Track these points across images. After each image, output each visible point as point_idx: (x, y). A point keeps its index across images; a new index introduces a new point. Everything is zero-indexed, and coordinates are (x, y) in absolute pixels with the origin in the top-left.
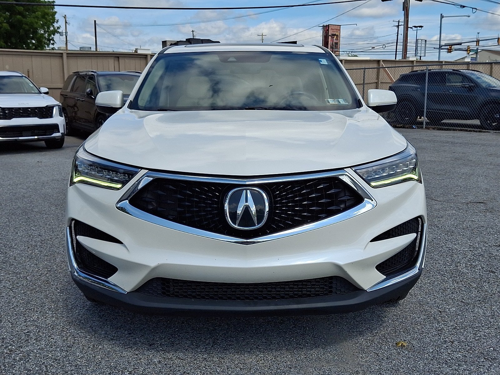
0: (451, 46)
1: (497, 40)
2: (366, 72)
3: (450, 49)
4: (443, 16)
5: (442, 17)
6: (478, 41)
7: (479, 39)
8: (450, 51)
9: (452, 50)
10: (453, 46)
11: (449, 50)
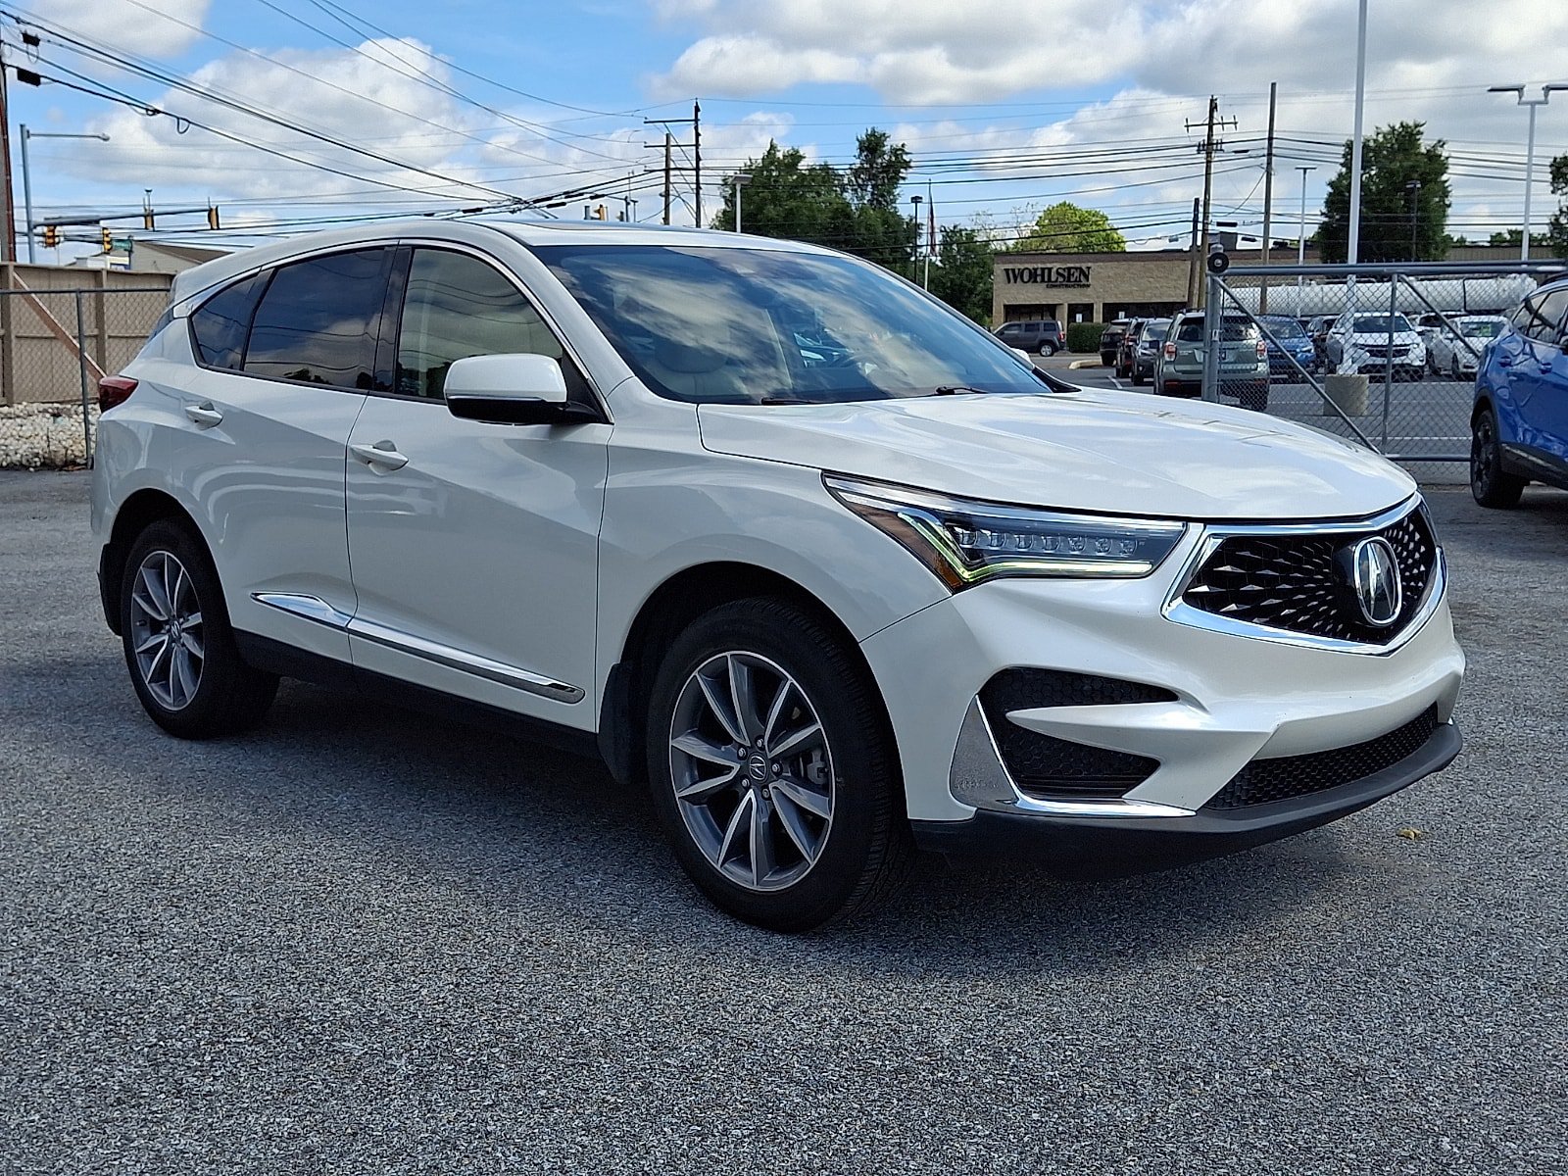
0: (52, 228)
1: (206, 213)
2: (83, 301)
3: (51, 234)
4: (28, 132)
5: (25, 135)
6: (149, 216)
7: (151, 208)
8: (51, 241)
9: (57, 240)
10: (58, 228)
11: (49, 237)
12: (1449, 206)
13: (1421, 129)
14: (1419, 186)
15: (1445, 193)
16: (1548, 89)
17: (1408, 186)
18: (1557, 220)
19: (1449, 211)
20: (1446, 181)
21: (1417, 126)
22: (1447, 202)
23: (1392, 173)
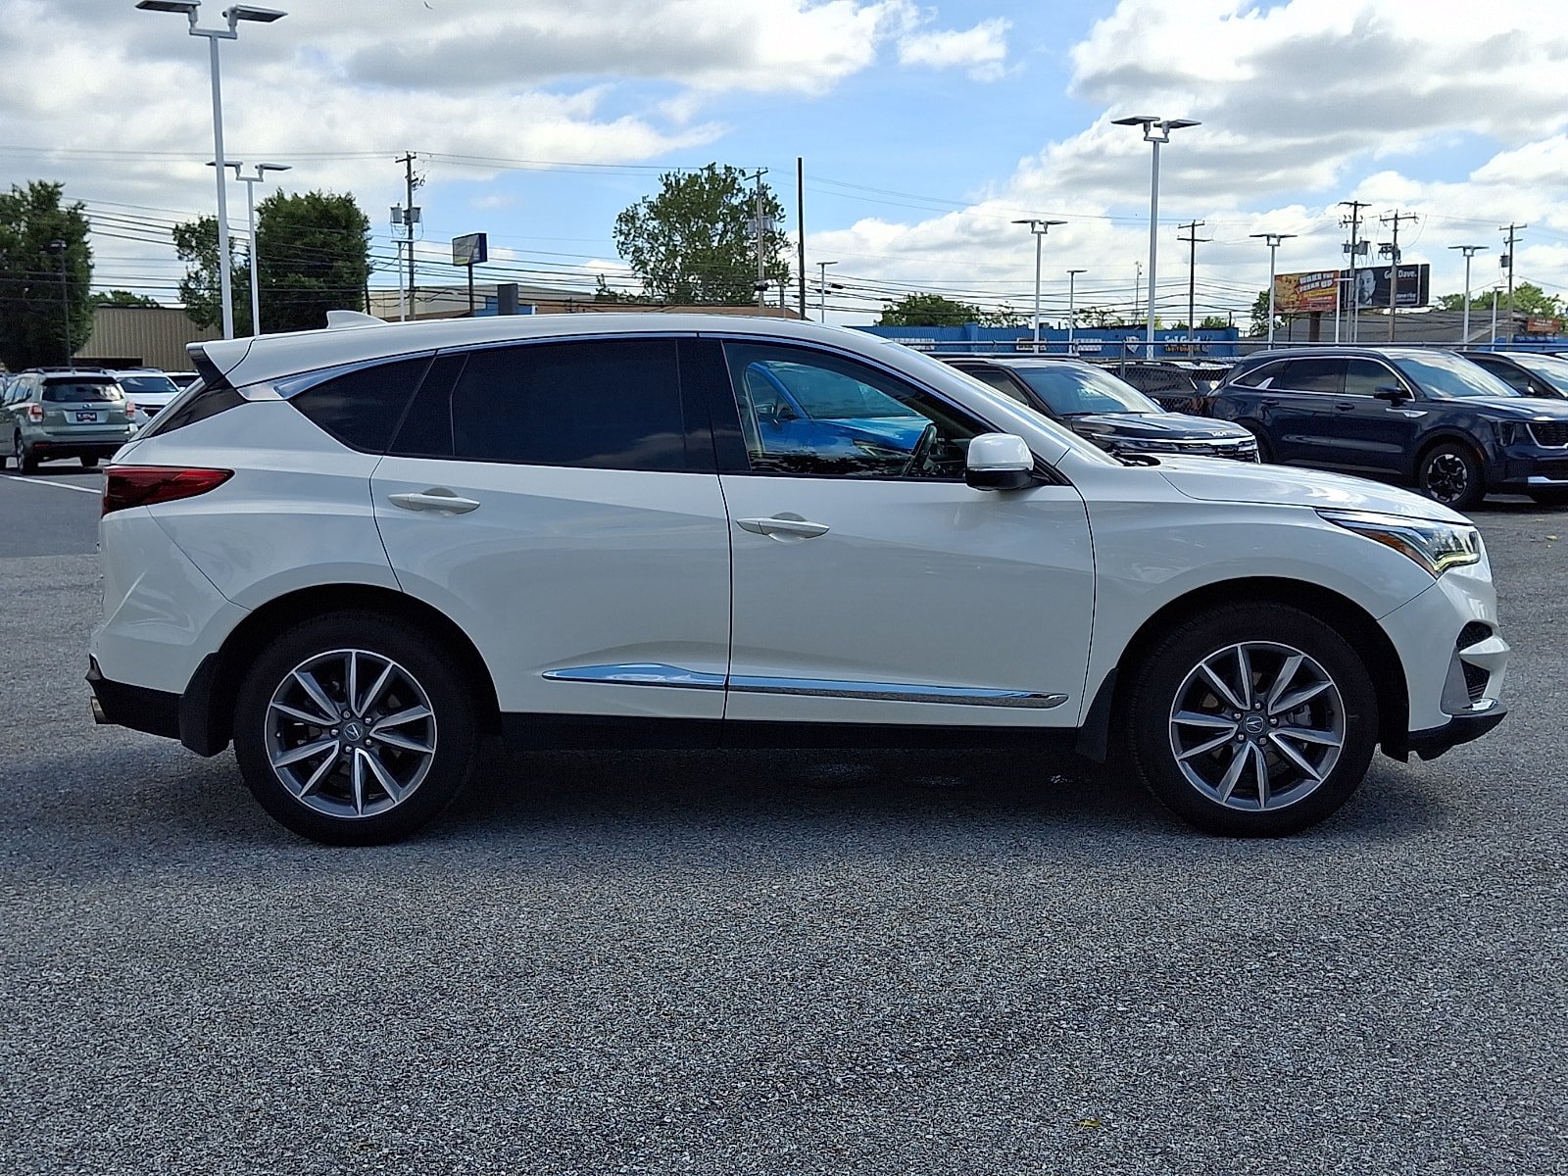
12: (93, 267)
13: (60, 189)
14: (64, 245)
15: (88, 255)
16: (262, 168)
17: (53, 245)
18: (186, 285)
19: (94, 272)
20: (87, 243)
21: (56, 186)
22: (90, 264)
23: (39, 231)
